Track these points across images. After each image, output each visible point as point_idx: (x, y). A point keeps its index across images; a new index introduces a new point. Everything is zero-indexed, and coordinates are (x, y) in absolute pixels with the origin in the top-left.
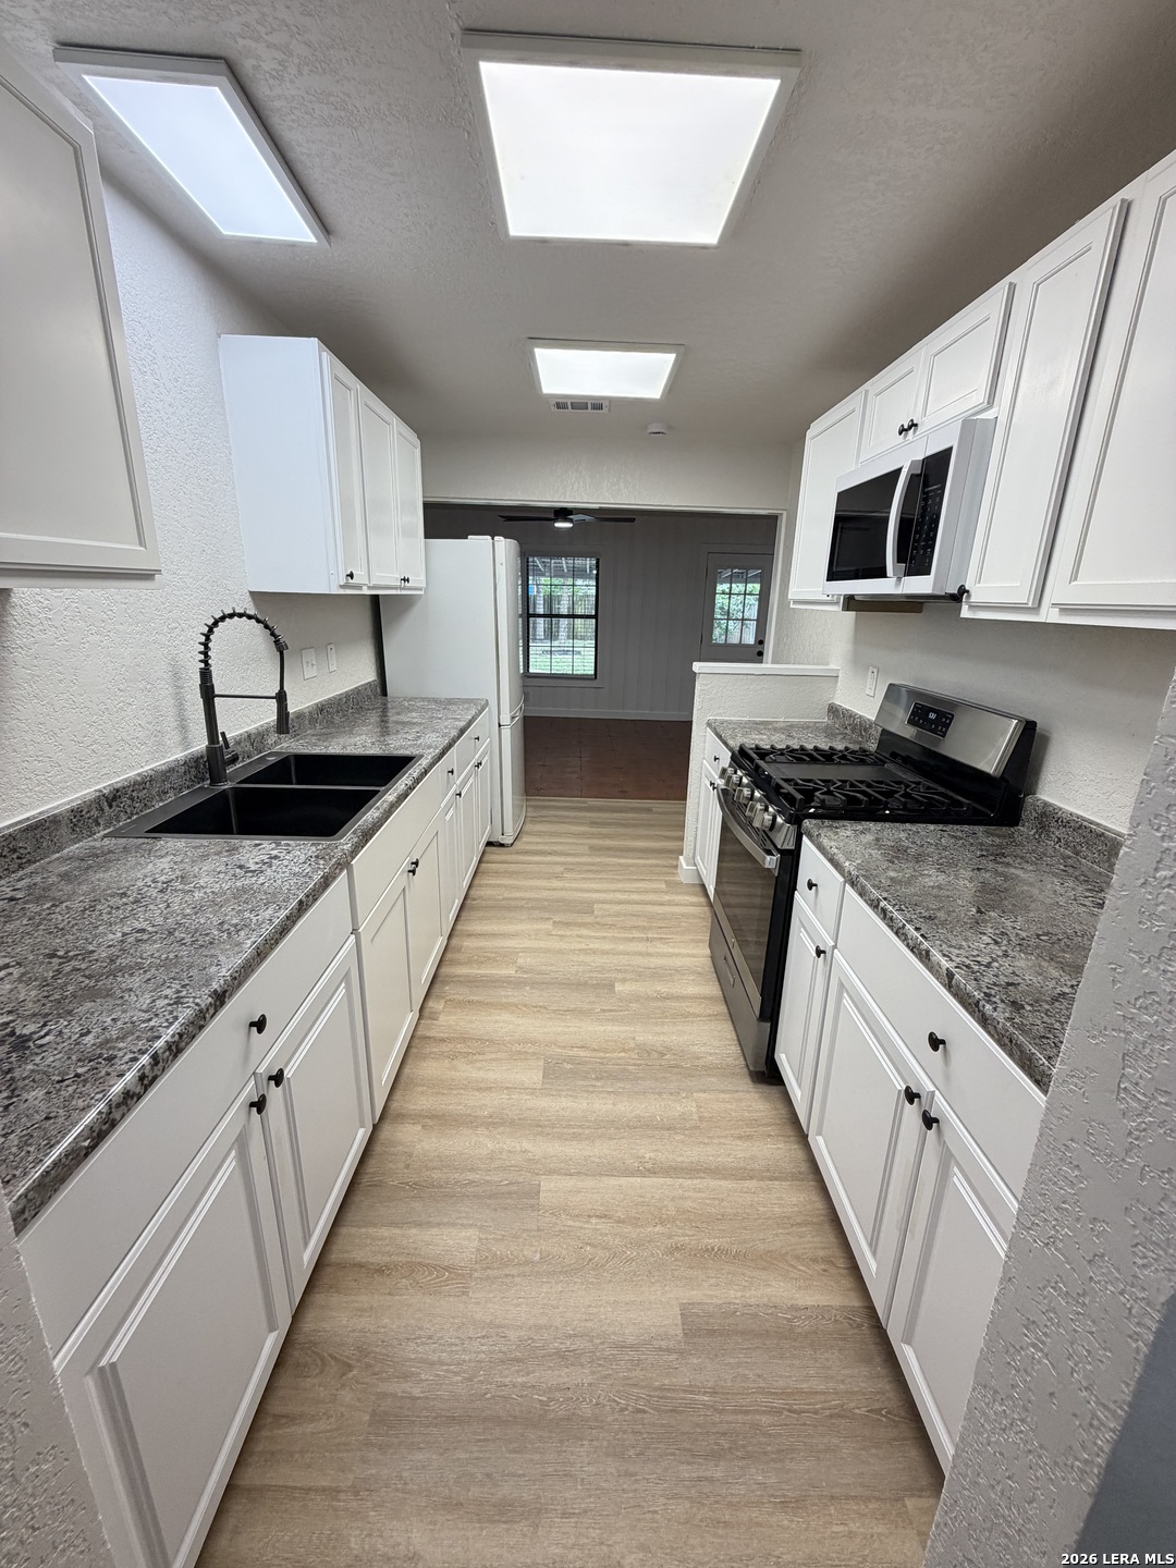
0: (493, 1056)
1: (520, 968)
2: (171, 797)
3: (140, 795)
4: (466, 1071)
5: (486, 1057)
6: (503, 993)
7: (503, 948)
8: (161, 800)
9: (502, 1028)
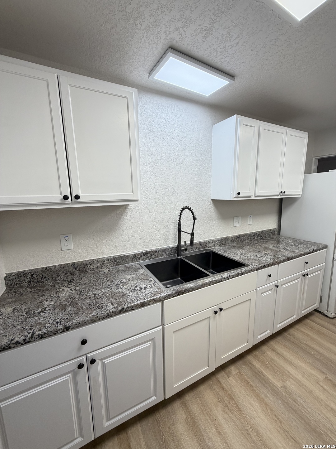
0: (235, 419)
1: (284, 387)
2: (165, 256)
3: (154, 254)
4: (219, 413)
5: (231, 415)
6: (266, 392)
7: (284, 368)
8: (161, 257)
9: (250, 409)
